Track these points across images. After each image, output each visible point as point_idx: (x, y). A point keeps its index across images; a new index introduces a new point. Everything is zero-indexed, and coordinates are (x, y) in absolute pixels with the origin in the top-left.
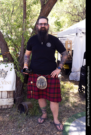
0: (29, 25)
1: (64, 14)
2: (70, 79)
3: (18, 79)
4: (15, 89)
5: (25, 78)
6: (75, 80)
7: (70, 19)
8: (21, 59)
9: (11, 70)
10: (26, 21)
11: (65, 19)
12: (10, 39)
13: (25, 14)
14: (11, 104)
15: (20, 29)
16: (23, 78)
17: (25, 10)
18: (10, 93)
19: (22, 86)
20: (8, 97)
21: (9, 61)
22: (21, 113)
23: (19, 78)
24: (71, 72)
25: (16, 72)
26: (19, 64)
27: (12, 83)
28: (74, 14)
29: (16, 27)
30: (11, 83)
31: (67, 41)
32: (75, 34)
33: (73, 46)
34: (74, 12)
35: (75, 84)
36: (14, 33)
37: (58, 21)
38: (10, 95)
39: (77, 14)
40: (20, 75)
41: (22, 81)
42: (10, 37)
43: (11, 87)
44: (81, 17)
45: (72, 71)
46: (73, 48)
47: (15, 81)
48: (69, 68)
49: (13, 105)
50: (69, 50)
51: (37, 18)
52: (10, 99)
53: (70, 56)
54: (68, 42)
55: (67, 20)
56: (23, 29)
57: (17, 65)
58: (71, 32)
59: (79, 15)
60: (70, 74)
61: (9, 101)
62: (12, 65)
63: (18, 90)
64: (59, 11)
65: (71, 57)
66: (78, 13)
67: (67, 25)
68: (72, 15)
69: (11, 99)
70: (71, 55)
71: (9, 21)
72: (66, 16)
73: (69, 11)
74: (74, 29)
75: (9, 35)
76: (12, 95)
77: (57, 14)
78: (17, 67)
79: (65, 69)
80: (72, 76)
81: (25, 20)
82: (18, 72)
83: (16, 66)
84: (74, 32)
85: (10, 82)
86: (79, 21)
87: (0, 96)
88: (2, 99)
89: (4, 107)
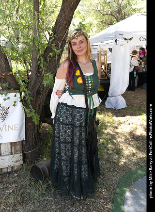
1: (92, 13)
3: (28, 120)
4: (24, 137)
5: (40, 118)
6: (113, 108)
7: (100, 21)
8: (32, 83)
9: (14, 105)
13: (37, 4)
14: (17, 164)
18: (15, 146)
19: (36, 131)
20: (13, 151)
21: (12, 90)
25: (25, 109)
26: (29, 94)
27: (18, 127)
28: (106, 13)
30: (16, 129)
31: (101, 51)
33: (109, 56)
34: (105, 10)
38: (15, 148)
40: (33, 114)
41: (37, 123)
44: (116, 18)
45: (109, 95)
47: (23, 124)
48: (104, 90)
49: (23, 165)
50: (103, 64)
52: (15, 156)
53: (105, 73)
54: (102, 53)
57: (26, 95)
58: (107, 38)
60: (106, 99)
61: (14, 160)
62: (15, 96)
63: (30, 139)
65: (106, 75)
66: (111, 12)
68: (104, 15)
69: (18, 155)
73: (99, 9)
76: (18, 147)
78: (26, 99)
80: (110, 102)
82: (27, 110)
85: (14, 126)
86: (111, 24)
89: (5, 170)
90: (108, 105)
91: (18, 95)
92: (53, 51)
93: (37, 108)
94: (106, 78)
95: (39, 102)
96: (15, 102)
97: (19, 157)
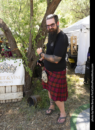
0: (36, 22)
1: (69, 12)
2: (76, 72)
3: (26, 73)
4: (24, 83)
5: (33, 73)
6: (80, 73)
7: (74, 16)
8: (29, 54)
9: (20, 65)
10: (33, 19)
11: (69, 16)
12: (19, 36)
13: (32, 11)
14: (20, 98)
15: (28, 26)
16: (32, 73)
17: (32, 8)
18: (19, 87)
19: (30, 80)
20: (18, 91)
21: (18, 57)
22: (30, 106)
23: (28, 73)
24: (76, 66)
25: (25, 68)
26: (27, 60)
27: (21, 77)
28: (78, 11)
29: (24, 24)
31: (72, 37)
32: (79, 30)
33: (78, 41)
34: (78, 9)
35: (80, 77)
36: (22, 30)
37: (63, 18)
38: (19, 89)
39: (80, 11)
40: (29, 70)
41: (31, 76)
42: (18, 34)
43: (21, 82)
44: (85, 14)
45: (77, 64)
46: (78, 43)
47: (23, 76)
48: (74, 62)
49: (23, 98)
50: (74, 45)
51: (43, 15)
52: (19, 93)
53: (75, 51)
54: (73, 38)
55: (71, 17)
56: (30, 26)
57: (26, 60)
58: (76, 28)
59: (83, 12)
60: (75, 68)
61: (19, 95)
62: (20, 60)
64: (64, 8)
66: (82, 10)
67: (71, 22)
68: (77, 12)
69: (21, 93)
70: (76, 49)
71: (17, 18)
72: (71, 13)
73: (74, 9)
74: (79, 25)
75: (17, 32)
76: (21, 89)
77: (62, 11)
79: (71, 63)
80: (77, 69)
81: (32, 17)
82: (26, 68)
83: (25, 62)
84: (78, 29)
85: (19, 77)
86: (82, 18)
87: (10, 90)
88: (12, 93)
89: (14, 101)
91: (22, 60)
92: (41, 37)
93: (31, 68)
95: (32, 65)
96: (20, 64)
97: (21, 94)
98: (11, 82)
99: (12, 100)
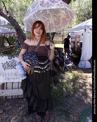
6: (83, 67)
7: (77, 19)
34: (81, 13)
39: (83, 15)
45: (81, 60)
48: (78, 57)
50: (78, 42)
53: (79, 47)
55: (75, 20)
59: (85, 16)
65: (80, 49)
68: (80, 16)
73: (77, 13)
80: (81, 64)
86: (84, 21)
87: (17, 86)
88: (18, 89)
89: (20, 97)
90: (80, 65)
94: (80, 50)
98: (19, 79)
99: (18, 96)
